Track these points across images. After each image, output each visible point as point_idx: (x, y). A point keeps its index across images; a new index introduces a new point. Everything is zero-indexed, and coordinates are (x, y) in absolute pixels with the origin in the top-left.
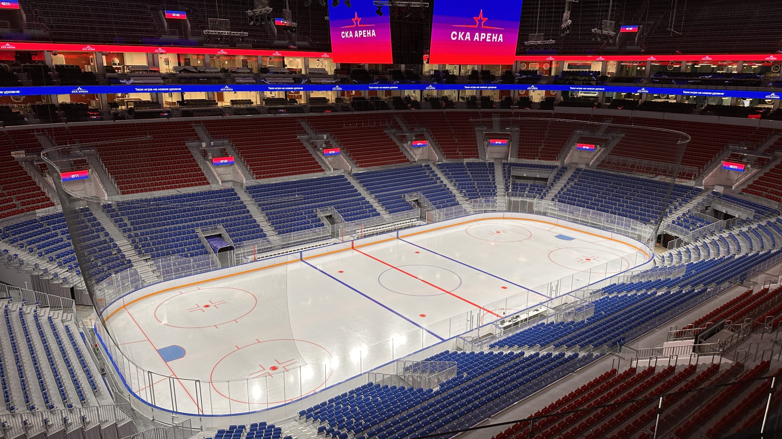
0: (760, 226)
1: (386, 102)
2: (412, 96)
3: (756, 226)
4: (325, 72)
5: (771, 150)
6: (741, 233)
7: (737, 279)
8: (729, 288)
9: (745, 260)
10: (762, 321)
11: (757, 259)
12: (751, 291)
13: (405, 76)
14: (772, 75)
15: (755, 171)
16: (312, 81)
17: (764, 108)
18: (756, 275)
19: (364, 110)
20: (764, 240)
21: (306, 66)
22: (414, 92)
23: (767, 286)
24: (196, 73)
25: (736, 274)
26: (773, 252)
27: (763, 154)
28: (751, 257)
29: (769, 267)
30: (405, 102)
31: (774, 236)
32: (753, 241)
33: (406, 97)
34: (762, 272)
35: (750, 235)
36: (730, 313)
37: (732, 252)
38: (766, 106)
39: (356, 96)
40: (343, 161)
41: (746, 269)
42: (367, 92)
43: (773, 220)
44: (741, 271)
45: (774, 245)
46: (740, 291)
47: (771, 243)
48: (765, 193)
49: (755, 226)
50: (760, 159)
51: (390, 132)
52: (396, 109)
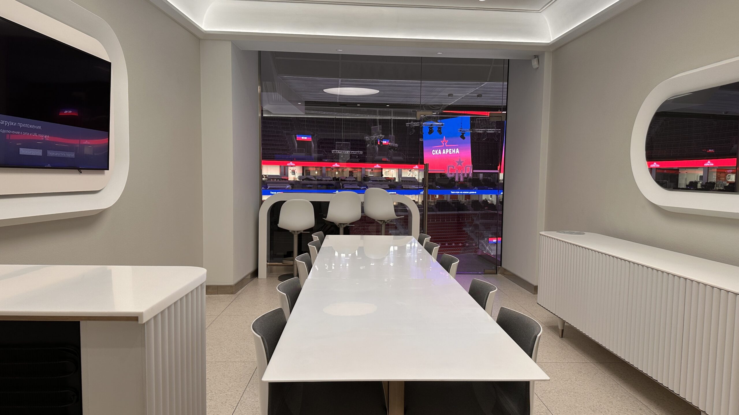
1: (465, 204)
4: (415, 180)
13: (483, 183)
16: (404, 187)
19: (447, 211)
21: (400, 175)
22: (491, 197)
24: (315, 180)
30: (483, 205)
33: (484, 201)
39: (439, 200)
42: (449, 196)
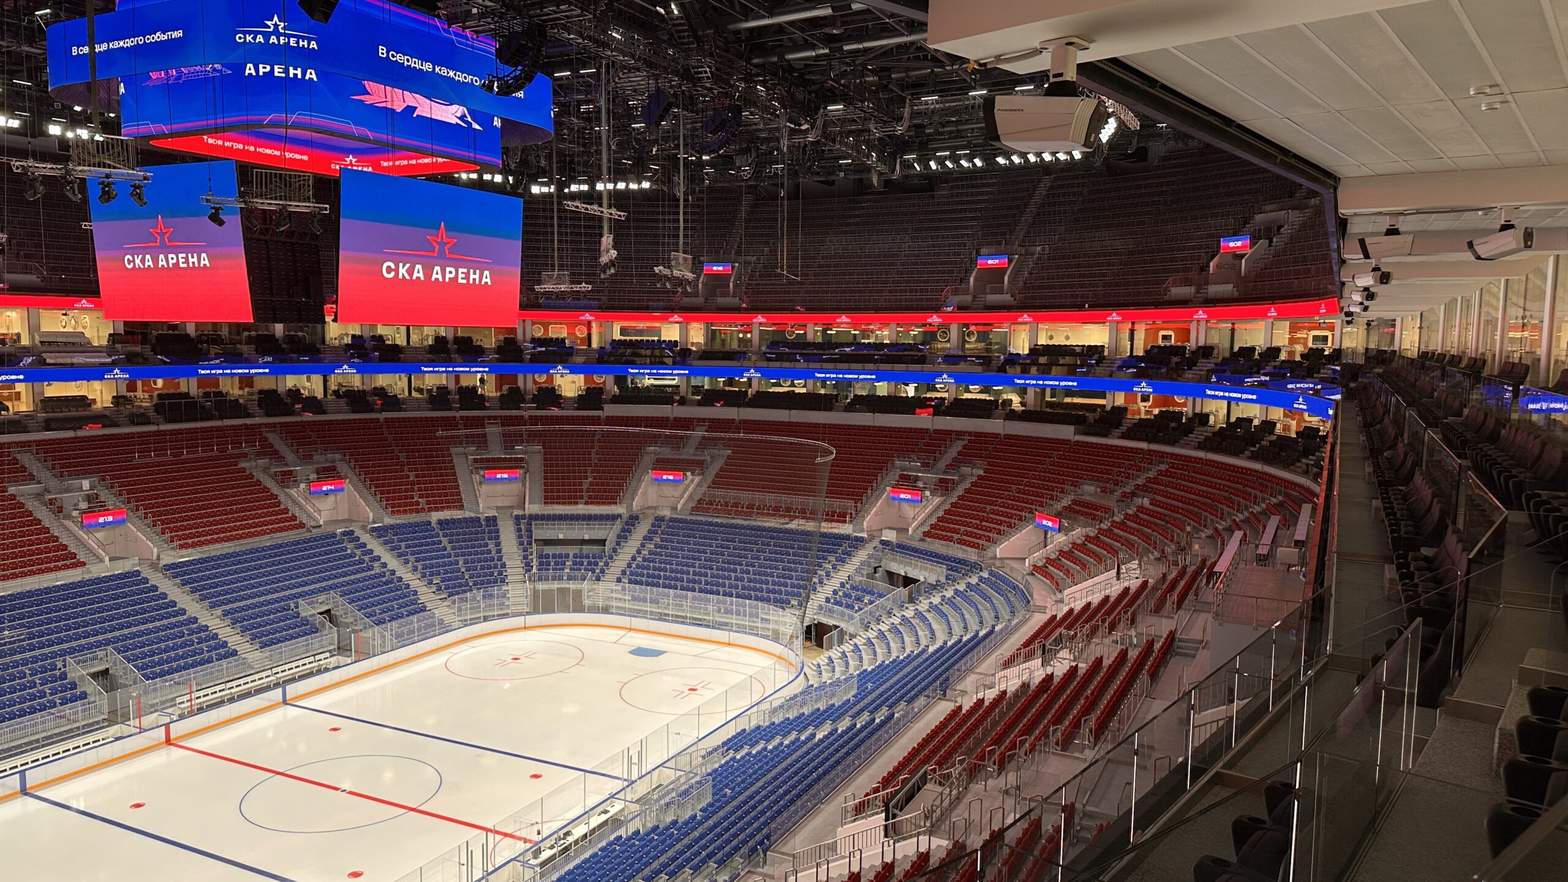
0: (957, 592)
1: (241, 401)
2: (304, 388)
3: (952, 593)
4: (83, 341)
5: (954, 465)
6: (933, 608)
7: (935, 690)
8: (927, 707)
9: (944, 654)
10: (982, 758)
11: (960, 649)
12: (960, 708)
13: (284, 346)
14: (939, 346)
15: (937, 500)
16: (49, 361)
17: (936, 398)
18: (961, 678)
19: (188, 420)
20: (967, 616)
21: (33, 328)
22: (309, 380)
23: (980, 695)
25: (935, 680)
26: (981, 634)
27: (945, 473)
28: (952, 647)
29: (980, 661)
30: (289, 400)
31: (980, 607)
32: (951, 619)
33: (290, 390)
34: (970, 670)
35: (945, 608)
36: (933, 752)
37: (924, 642)
38: (939, 395)
39: (165, 391)
40: (136, 538)
41: (947, 669)
42: (193, 382)
43: (974, 580)
44: (941, 675)
45: (981, 622)
46: (941, 710)
47: (977, 620)
48: (956, 536)
49: (949, 593)
50: (941, 481)
51: (256, 467)
52: (268, 415)
